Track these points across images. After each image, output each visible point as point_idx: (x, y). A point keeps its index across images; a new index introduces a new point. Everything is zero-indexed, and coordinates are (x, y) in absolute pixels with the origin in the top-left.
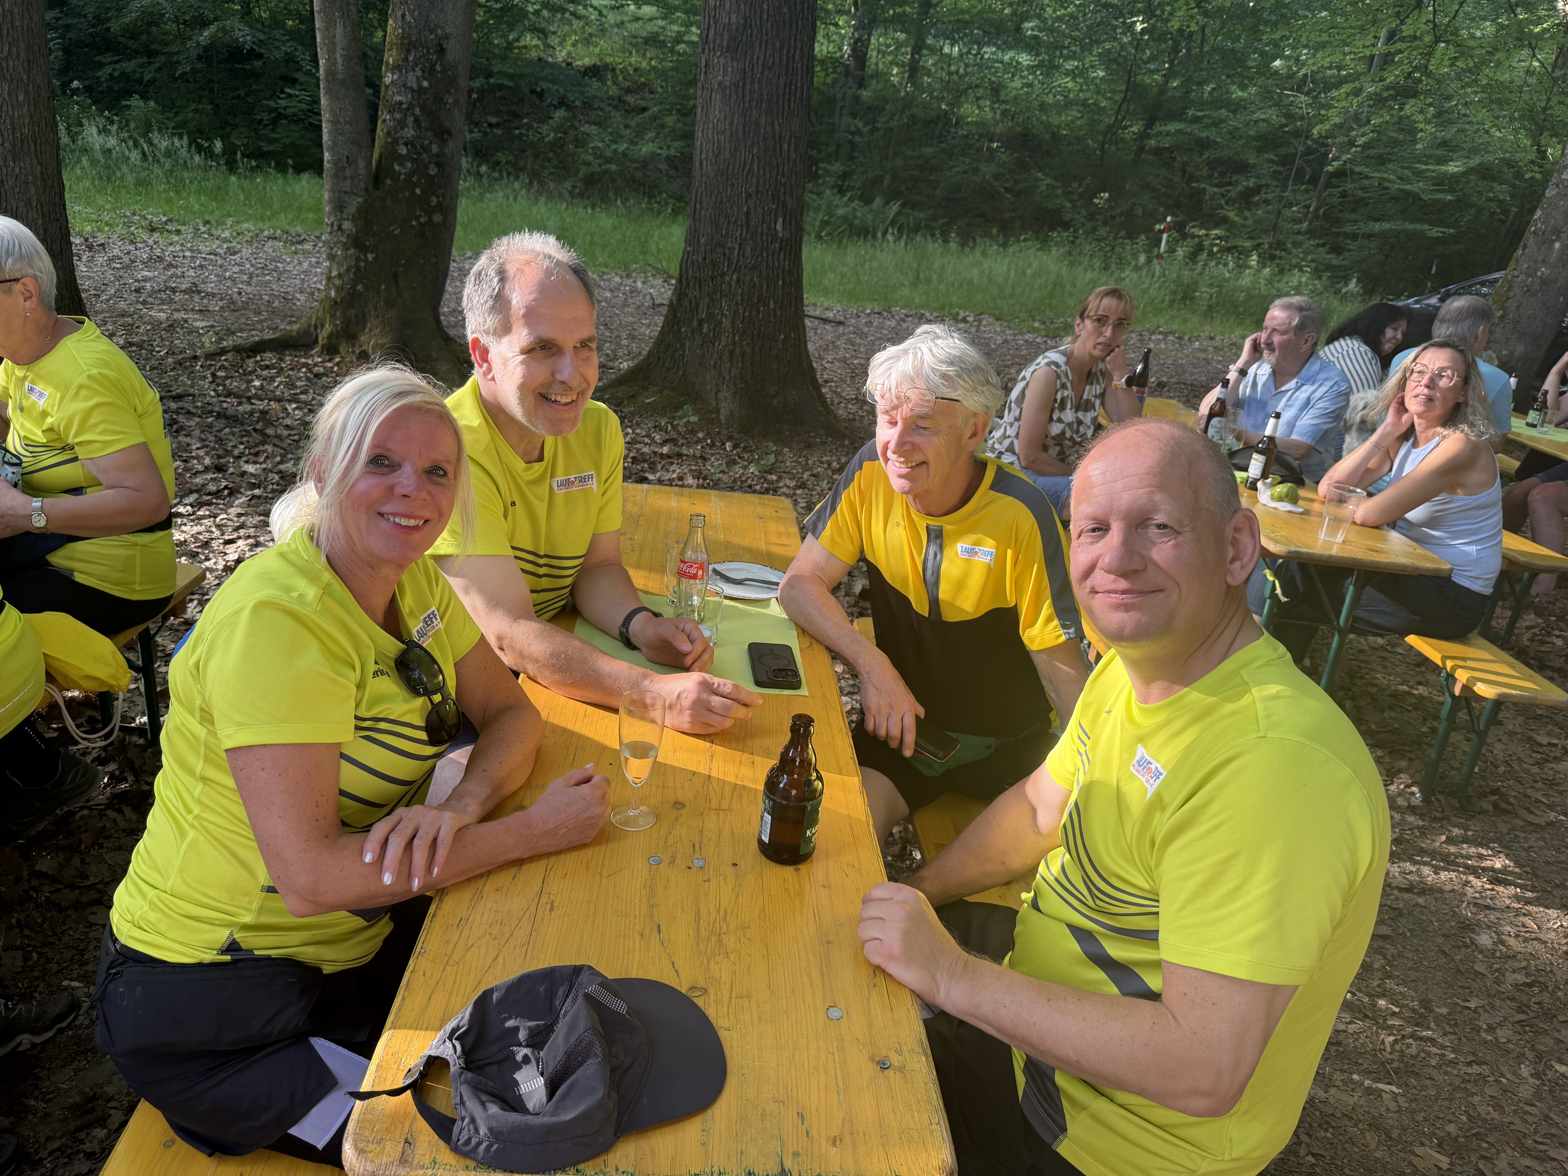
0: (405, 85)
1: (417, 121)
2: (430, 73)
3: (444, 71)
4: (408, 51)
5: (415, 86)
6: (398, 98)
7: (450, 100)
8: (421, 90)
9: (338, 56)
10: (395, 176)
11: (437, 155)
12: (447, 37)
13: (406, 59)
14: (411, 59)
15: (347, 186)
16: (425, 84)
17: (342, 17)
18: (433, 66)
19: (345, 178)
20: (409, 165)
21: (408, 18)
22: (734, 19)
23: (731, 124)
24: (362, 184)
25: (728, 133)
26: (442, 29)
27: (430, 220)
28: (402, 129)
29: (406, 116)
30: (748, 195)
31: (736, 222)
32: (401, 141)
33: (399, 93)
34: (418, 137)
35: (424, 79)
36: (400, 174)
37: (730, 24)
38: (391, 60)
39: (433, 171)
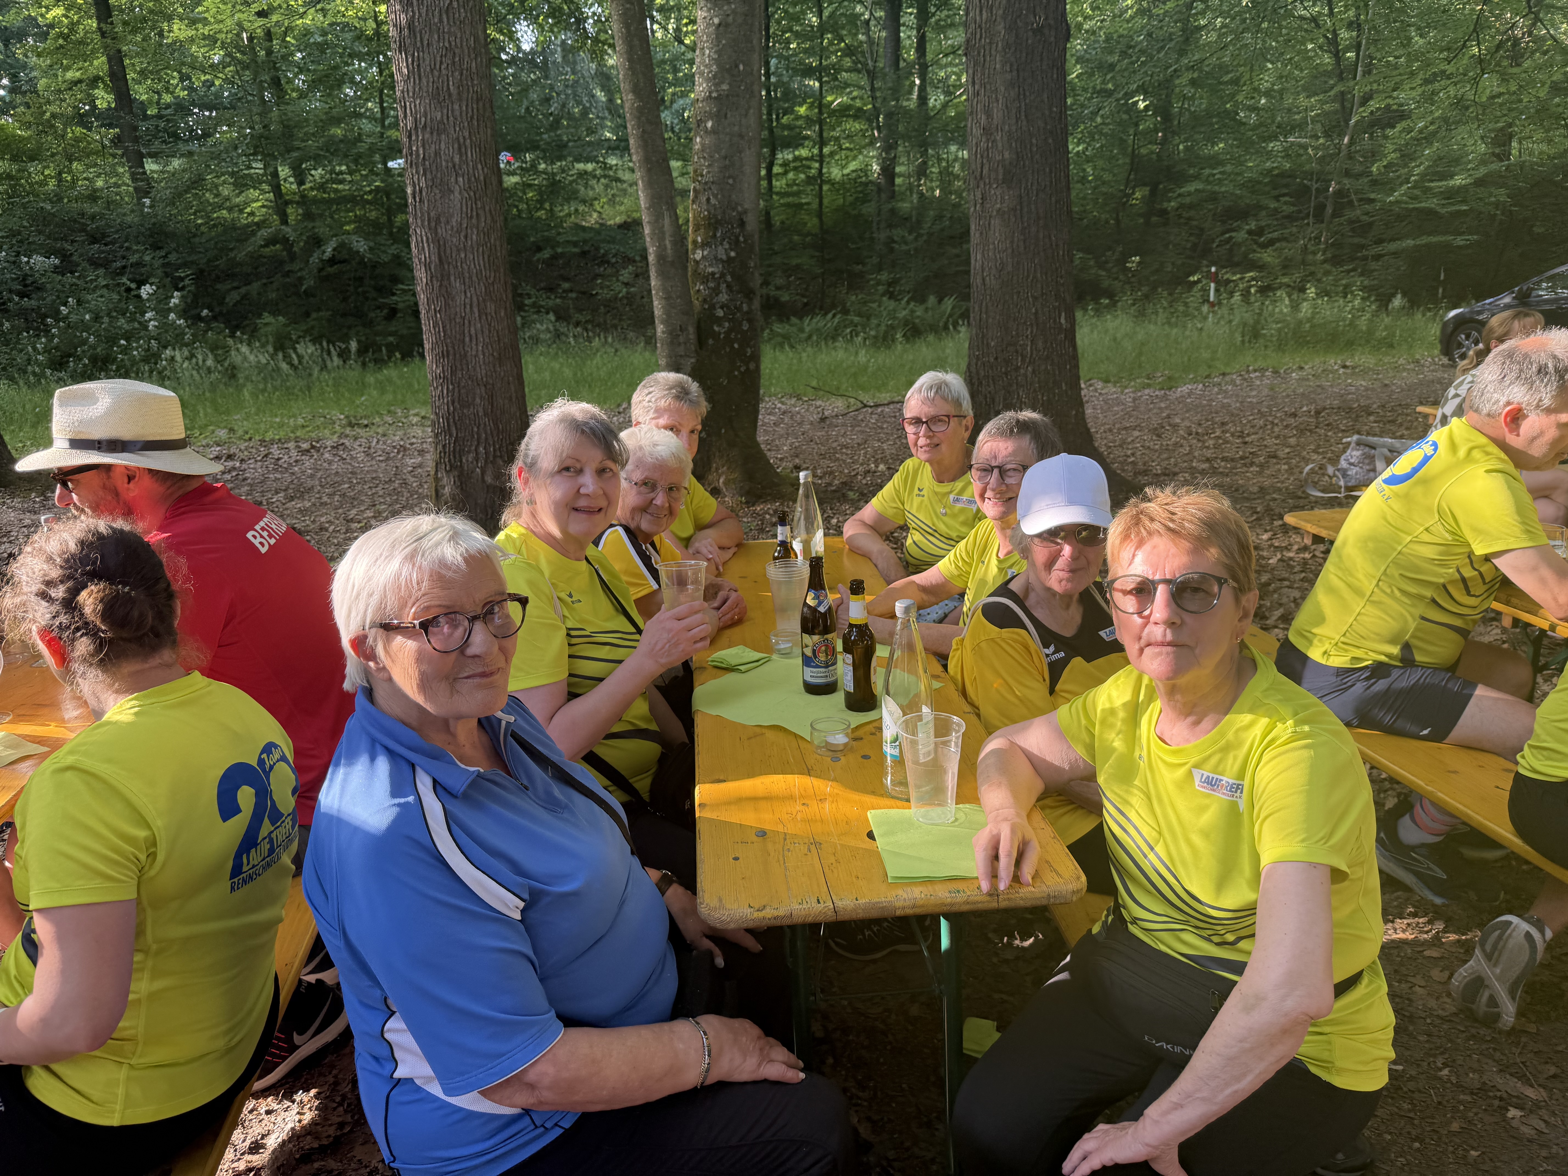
0: (716, 258)
1: (729, 286)
2: (735, 244)
3: (745, 241)
4: (716, 229)
5: (724, 257)
6: (711, 270)
7: (752, 265)
8: (730, 260)
9: (667, 242)
10: (715, 336)
11: (748, 313)
12: (745, 212)
13: (714, 236)
14: (718, 235)
15: (681, 350)
16: (733, 254)
17: (668, 209)
18: (737, 238)
19: (679, 344)
20: (727, 325)
21: (713, 201)
22: (1007, 155)
23: (1012, 242)
24: (692, 347)
25: (1010, 251)
26: (742, 205)
27: (747, 368)
28: (717, 295)
29: (719, 284)
30: (1036, 299)
31: (1025, 323)
32: (718, 306)
33: (711, 265)
34: (731, 300)
35: (732, 250)
36: (720, 333)
37: (1003, 160)
38: (699, 239)
39: (745, 326)
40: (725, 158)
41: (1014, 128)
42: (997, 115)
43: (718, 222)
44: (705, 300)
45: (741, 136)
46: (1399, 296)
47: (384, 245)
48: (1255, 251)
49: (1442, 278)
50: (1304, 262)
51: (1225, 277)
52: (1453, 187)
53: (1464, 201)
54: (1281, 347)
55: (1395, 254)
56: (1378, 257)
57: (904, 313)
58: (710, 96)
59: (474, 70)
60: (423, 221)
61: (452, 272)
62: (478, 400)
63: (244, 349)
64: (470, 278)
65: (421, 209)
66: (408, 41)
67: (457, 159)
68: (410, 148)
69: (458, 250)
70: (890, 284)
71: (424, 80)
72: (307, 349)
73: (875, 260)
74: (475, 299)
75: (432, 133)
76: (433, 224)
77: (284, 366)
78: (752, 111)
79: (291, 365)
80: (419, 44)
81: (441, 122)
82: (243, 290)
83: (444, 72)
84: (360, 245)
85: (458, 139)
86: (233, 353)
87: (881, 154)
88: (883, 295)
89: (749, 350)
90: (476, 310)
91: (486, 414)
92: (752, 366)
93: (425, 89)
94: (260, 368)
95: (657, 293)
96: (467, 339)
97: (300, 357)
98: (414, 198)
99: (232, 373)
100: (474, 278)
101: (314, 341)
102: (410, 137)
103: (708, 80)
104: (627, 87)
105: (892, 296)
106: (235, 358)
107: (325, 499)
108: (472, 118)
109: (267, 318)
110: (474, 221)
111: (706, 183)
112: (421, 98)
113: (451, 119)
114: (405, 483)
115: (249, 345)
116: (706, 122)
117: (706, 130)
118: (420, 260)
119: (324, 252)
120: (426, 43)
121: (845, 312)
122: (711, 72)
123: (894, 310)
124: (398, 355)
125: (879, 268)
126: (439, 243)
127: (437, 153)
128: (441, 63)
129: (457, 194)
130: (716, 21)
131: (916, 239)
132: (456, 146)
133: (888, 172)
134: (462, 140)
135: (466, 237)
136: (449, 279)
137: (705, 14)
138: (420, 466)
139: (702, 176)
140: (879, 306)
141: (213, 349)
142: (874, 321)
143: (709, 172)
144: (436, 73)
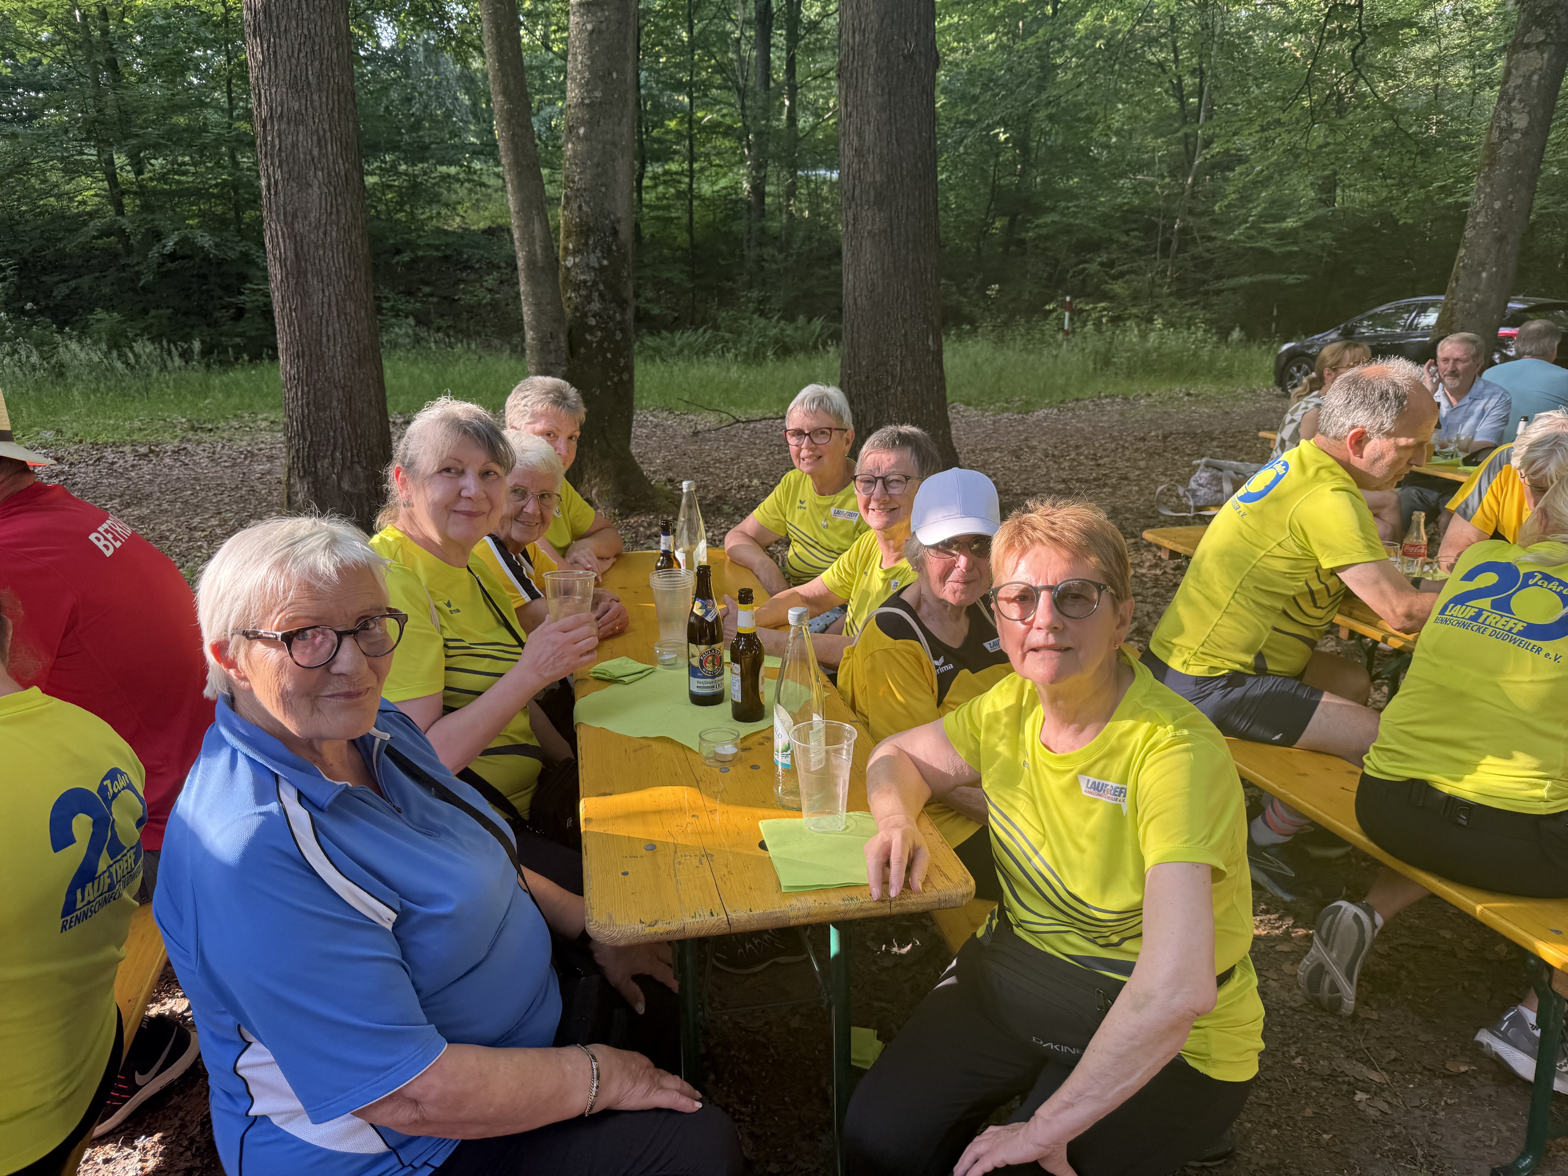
0: (588, 266)
1: (601, 295)
2: (608, 253)
3: (619, 250)
4: (588, 237)
5: (597, 265)
6: (582, 277)
7: (625, 274)
8: (602, 269)
9: (537, 247)
10: (588, 345)
11: (620, 323)
12: (618, 221)
13: (587, 244)
14: (591, 242)
15: (552, 358)
16: (605, 262)
17: (538, 214)
18: (610, 246)
19: (550, 352)
20: (599, 334)
21: (585, 208)
22: (878, 177)
23: (883, 264)
24: (564, 355)
25: (880, 272)
26: (615, 214)
27: (621, 379)
28: (589, 303)
29: (591, 292)
30: (905, 320)
31: (895, 344)
32: (590, 314)
33: (582, 273)
34: (604, 309)
35: (604, 258)
36: (592, 342)
37: (875, 182)
38: (571, 246)
39: (619, 336)
40: (598, 165)
41: (885, 151)
42: (869, 137)
43: (589, 230)
44: (576, 309)
45: (614, 144)
46: (1237, 329)
47: (232, 242)
48: (1106, 282)
49: (1275, 313)
50: (1151, 294)
51: (1079, 307)
52: (1285, 229)
53: (1295, 243)
54: (1130, 374)
55: (1234, 290)
56: (1218, 292)
57: (774, 331)
58: (582, 103)
59: (335, 60)
60: (278, 215)
61: (309, 268)
62: (335, 403)
63: (74, 346)
64: (329, 275)
65: (276, 202)
66: (263, 26)
67: (316, 152)
68: (265, 138)
69: (317, 247)
70: (760, 302)
71: (281, 68)
72: (144, 348)
73: (746, 278)
74: (333, 299)
75: (289, 123)
76: (290, 219)
77: (119, 365)
78: (625, 120)
79: (128, 364)
80: (275, 30)
81: (299, 112)
82: (73, 284)
83: (303, 60)
84: (205, 240)
85: (317, 131)
86: (61, 350)
87: (751, 173)
88: (754, 312)
89: (622, 360)
90: (334, 309)
91: (343, 418)
92: (625, 376)
93: (282, 77)
94: (92, 367)
95: (526, 299)
96: (324, 339)
97: (137, 357)
98: (269, 190)
99: (60, 371)
100: (333, 277)
101: (152, 340)
102: (264, 126)
103: (581, 86)
104: (497, 88)
105: (762, 314)
106: (63, 355)
107: (165, 506)
108: (332, 110)
109: (99, 313)
110: (334, 217)
111: (578, 190)
112: (277, 86)
113: (310, 110)
114: (253, 490)
115: (79, 341)
116: (578, 128)
117: (578, 137)
118: (274, 256)
119: (165, 246)
120: (282, 29)
121: (716, 327)
122: (583, 78)
123: (765, 328)
124: (246, 357)
125: (750, 286)
126: (295, 238)
127: (294, 145)
128: (300, 51)
129: (315, 188)
130: (589, 27)
131: (786, 258)
132: (315, 138)
133: (758, 190)
134: (321, 133)
135: (325, 233)
136: (306, 276)
137: (577, 20)
138: (269, 472)
139: (574, 182)
140: (750, 323)
141: (39, 345)
142: (745, 338)
143: (581, 179)
144: (294, 61)
